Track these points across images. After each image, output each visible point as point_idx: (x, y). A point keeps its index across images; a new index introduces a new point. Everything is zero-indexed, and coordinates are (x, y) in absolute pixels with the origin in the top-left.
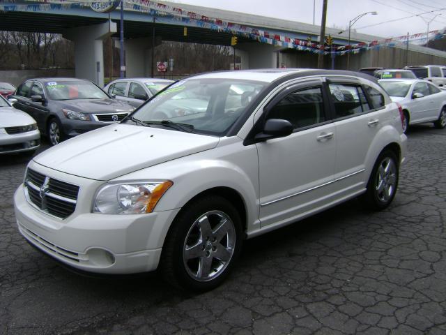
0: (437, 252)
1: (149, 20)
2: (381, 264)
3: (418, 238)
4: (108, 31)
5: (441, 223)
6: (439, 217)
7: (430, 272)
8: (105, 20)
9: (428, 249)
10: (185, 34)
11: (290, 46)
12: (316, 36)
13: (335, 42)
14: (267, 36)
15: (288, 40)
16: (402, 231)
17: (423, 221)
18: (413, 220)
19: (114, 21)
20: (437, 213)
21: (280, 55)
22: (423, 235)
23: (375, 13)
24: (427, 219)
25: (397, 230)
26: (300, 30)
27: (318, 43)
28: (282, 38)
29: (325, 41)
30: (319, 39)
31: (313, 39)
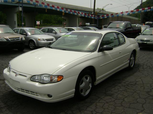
0: (144, 98)
1: (34, 6)
2: (122, 106)
3: (135, 92)
4: (18, 10)
5: (143, 84)
6: (141, 82)
7: (143, 109)
8: (18, 6)
9: (140, 98)
10: (46, 11)
11: (83, 16)
12: (92, 12)
13: (98, 14)
14: (75, 12)
15: (82, 13)
16: (128, 89)
17: (136, 84)
18: (132, 84)
19: (21, 7)
20: (140, 80)
21: (80, 18)
22: (137, 91)
23: (111, 4)
24: (137, 83)
25: (127, 89)
26: (86, 10)
27: (93, 14)
28: (81, 13)
29: (95, 14)
30: (93, 13)
31: (91, 13)
